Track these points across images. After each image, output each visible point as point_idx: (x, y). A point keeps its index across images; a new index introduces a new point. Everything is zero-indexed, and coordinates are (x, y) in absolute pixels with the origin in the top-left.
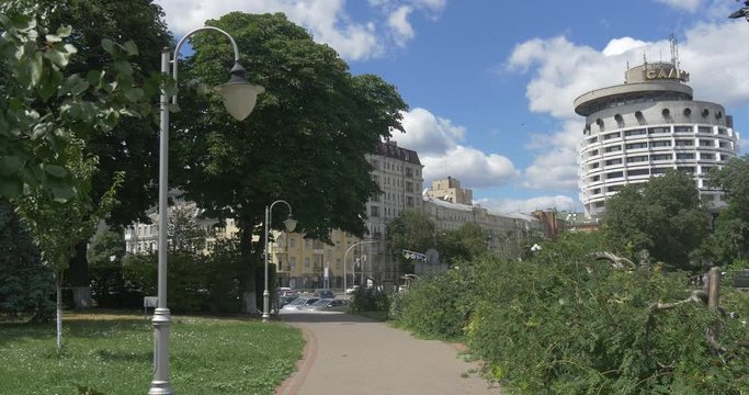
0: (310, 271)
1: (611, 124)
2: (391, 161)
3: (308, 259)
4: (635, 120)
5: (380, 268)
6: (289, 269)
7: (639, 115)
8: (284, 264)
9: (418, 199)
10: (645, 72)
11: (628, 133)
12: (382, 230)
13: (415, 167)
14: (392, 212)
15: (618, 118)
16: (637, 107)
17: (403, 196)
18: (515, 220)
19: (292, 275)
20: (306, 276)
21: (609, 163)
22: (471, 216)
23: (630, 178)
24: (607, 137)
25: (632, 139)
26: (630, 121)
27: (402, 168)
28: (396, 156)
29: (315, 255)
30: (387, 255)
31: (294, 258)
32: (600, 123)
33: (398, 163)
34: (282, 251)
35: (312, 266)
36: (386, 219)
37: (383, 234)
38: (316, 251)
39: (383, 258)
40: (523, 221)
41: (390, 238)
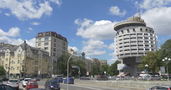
0: (33, 72)
1: (126, 32)
2: (60, 40)
3: (33, 68)
4: (133, 31)
5: (55, 72)
6: (26, 71)
7: (134, 30)
8: (25, 69)
9: (66, 52)
10: (134, 19)
11: (131, 34)
12: (56, 60)
13: (66, 43)
14: (59, 55)
15: (128, 30)
16: (133, 27)
17: (62, 51)
18: (89, 60)
19: (27, 73)
20: (32, 73)
21: (125, 43)
22: (79, 58)
23: (131, 47)
24: (125, 35)
25: (132, 36)
26: (131, 31)
27: (63, 42)
28: (61, 39)
29: (35, 67)
30: (57, 68)
31: (28, 67)
32: (122, 31)
33: (61, 41)
34: (24, 65)
35: (34, 70)
36: (57, 57)
37: (56, 62)
38: (35, 66)
39: (56, 69)
40: (91, 61)
41: (59, 63)
